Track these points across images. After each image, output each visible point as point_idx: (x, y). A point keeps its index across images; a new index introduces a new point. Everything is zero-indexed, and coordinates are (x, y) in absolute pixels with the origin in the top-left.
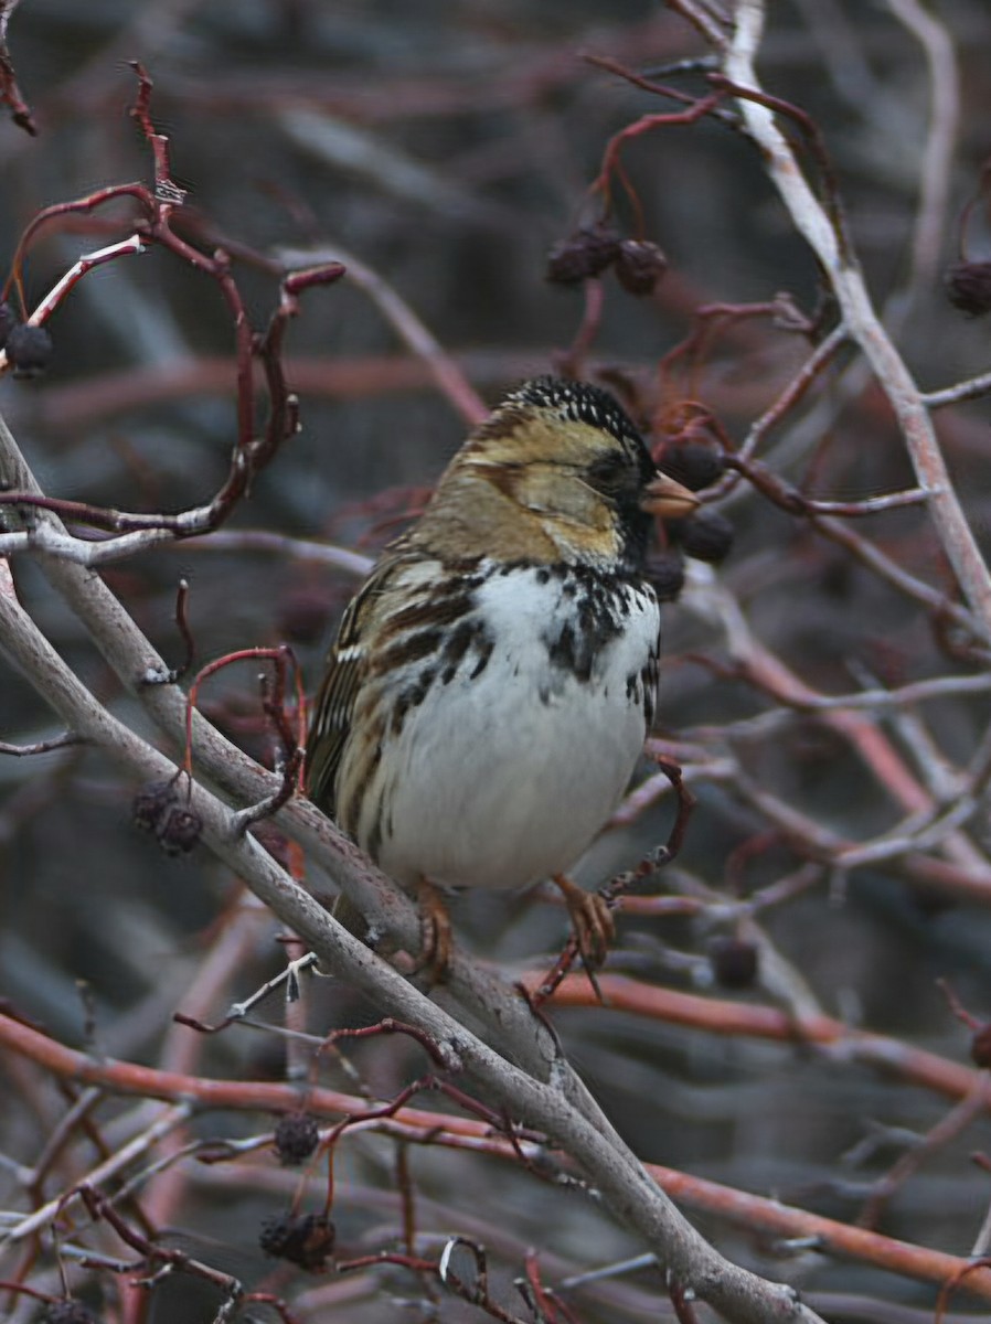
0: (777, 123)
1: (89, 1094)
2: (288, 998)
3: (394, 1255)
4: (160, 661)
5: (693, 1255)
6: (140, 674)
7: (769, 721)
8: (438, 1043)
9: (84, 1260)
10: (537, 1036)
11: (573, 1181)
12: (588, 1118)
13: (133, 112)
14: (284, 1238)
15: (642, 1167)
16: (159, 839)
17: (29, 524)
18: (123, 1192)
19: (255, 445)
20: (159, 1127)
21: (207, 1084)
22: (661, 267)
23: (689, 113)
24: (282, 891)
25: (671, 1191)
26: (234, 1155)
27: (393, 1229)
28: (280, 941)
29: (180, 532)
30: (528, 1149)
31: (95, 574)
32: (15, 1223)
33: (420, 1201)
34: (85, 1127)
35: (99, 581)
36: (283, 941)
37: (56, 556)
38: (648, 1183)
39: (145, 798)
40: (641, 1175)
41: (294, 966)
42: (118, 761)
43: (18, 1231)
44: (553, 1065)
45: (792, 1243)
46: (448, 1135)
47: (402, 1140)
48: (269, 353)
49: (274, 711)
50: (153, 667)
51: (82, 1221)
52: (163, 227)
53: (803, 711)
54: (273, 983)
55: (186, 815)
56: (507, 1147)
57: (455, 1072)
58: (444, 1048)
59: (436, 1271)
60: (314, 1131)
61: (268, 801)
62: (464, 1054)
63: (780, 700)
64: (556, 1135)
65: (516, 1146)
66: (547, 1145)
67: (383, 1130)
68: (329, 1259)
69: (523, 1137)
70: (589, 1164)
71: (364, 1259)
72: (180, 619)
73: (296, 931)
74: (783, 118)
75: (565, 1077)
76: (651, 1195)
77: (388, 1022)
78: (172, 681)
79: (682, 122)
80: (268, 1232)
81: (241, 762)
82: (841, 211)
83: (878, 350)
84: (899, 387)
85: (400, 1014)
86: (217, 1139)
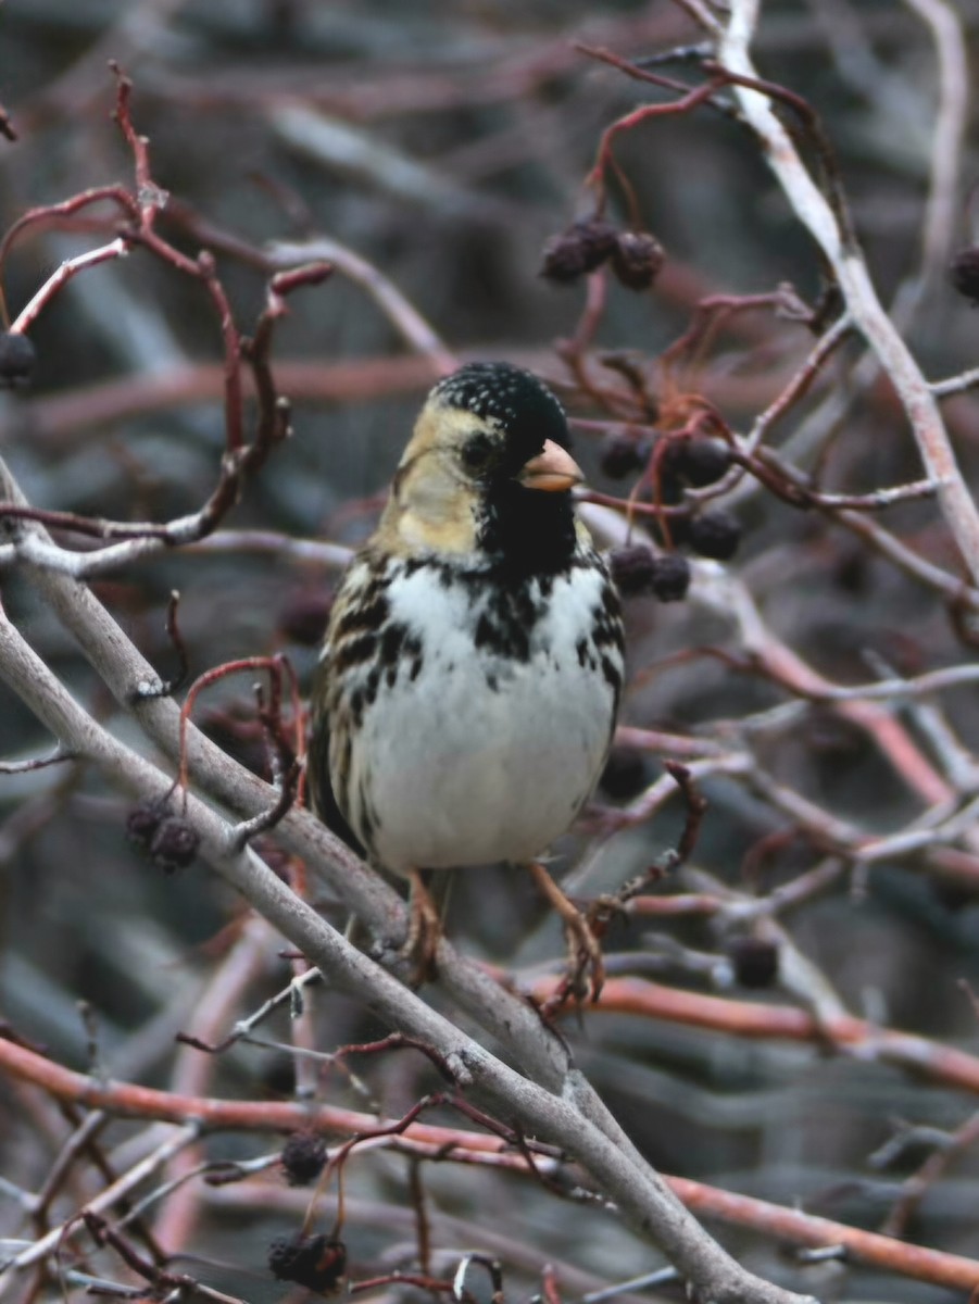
0: (774, 110)
1: (92, 1118)
2: (293, 1015)
3: (410, 1275)
4: (152, 673)
5: (714, 1268)
6: (134, 687)
7: (784, 714)
8: (448, 1057)
9: (89, 1287)
10: (548, 1048)
11: (589, 1194)
12: (602, 1129)
13: (114, 113)
14: (294, 1258)
15: (660, 1178)
16: (154, 854)
17: (15, 537)
18: (130, 1216)
19: (245, 450)
20: (166, 1149)
21: (214, 1105)
22: (659, 260)
23: (683, 102)
24: (283, 905)
25: (690, 1204)
26: (242, 1176)
27: (409, 1248)
28: (283, 956)
29: (169, 540)
30: (544, 1163)
31: (85, 585)
32: (21, 1250)
33: (435, 1217)
34: (91, 1151)
35: (88, 593)
36: (287, 957)
37: (43, 568)
38: (665, 1194)
39: (141, 813)
40: (658, 1187)
41: (297, 982)
42: (113, 777)
43: (23, 1259)
44: (567, 1078)
45: (816, 1253)
46: (460, 1151)
47: (415, 1157)
48: (257, 356)
49: (271, 721)
50: (146, 679)
51: (89, 1247)
52: (146, 230)
53: (819, 703)
54: (277, 999)
55: (181, 829)
56: (520, 1161)
57: (465, 1086)
58: (454, 1062)
59: (450, 1289)
60: (323, 1150)
61: (267, 813)
62: (475, 1067)
63: (795, 692)
64: (571, 1149)
65: (530, 1162)
66: (562, 1158)
67: (394, 1147)
68: (340, 1280)
69: (538, 1151)
70: (604, 1178)
71: (378, 1279)
72: (173, 630)
73: (299, 946)
74: (781, 105)
75: (577, 1089)
76: (669, 1207)
77: (396, 1036)
78: (165, 693)
79: (677, 112)
80: (278, 1253)
81: (238, 775)
82: (842, 197)
83: (883, 340)
84: (906, 376)
85: (407, 1028)
86: (223, 1161)
